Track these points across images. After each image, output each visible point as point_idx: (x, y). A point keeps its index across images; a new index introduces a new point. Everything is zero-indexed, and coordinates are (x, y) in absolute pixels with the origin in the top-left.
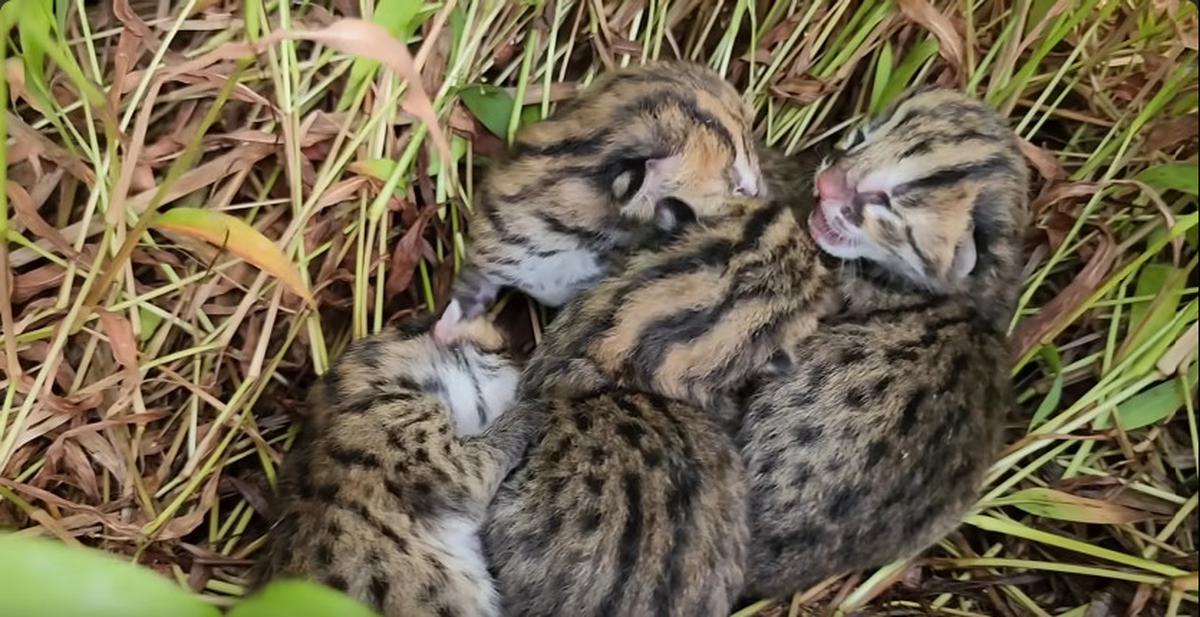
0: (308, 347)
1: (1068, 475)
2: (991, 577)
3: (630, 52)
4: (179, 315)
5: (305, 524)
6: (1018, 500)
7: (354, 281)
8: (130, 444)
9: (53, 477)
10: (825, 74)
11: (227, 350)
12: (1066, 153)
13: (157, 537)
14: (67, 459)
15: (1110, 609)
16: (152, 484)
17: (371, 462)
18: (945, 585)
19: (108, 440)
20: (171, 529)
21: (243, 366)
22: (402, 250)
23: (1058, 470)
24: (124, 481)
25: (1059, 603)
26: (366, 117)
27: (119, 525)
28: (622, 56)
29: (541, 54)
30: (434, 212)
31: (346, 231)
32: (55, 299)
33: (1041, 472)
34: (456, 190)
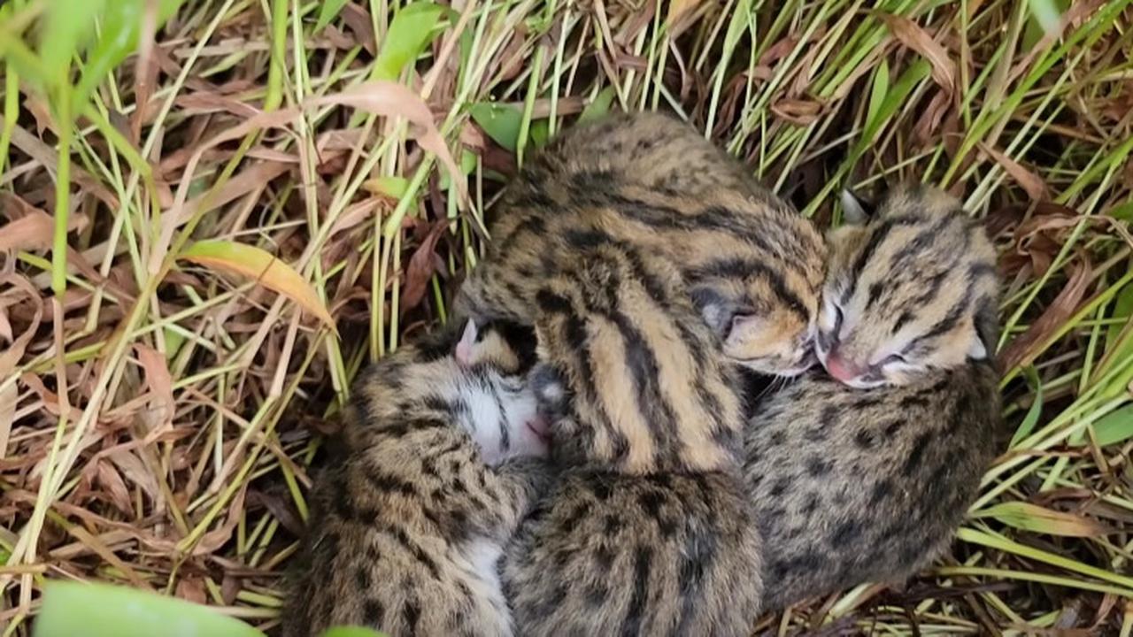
0: (326, 363)
1: (1046, 488)
2: (970, 585)
3: (635, 67)
4: (202, 334)
5: (345, 547)
6: (998, 512)
7: (371, 298)
8: (160, 461)
9: (88, 494)
10: (824, 93)
11: (250, 368)
12: (1056, 170)
13: (191, 552)
14: (101, 477)
15: (1079, 614)
16: (183, 499)
17: (408, 489)
18: (929, 591)
19: (139, 457)
20: (204, 545)
21: (265, 384)
22: (416, 265)
23: (1037, 482)
24: (156, 497)
25: (1033, 608)
26: (380, 139)
27: (153, 541)
28: (626, 72)
29: (548, 65)
30: (445, 228)
31: (361, 248)
32: (83, 320)
33: (1021, 485)
34: (466, 204)
